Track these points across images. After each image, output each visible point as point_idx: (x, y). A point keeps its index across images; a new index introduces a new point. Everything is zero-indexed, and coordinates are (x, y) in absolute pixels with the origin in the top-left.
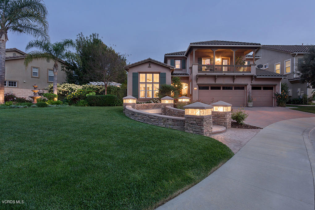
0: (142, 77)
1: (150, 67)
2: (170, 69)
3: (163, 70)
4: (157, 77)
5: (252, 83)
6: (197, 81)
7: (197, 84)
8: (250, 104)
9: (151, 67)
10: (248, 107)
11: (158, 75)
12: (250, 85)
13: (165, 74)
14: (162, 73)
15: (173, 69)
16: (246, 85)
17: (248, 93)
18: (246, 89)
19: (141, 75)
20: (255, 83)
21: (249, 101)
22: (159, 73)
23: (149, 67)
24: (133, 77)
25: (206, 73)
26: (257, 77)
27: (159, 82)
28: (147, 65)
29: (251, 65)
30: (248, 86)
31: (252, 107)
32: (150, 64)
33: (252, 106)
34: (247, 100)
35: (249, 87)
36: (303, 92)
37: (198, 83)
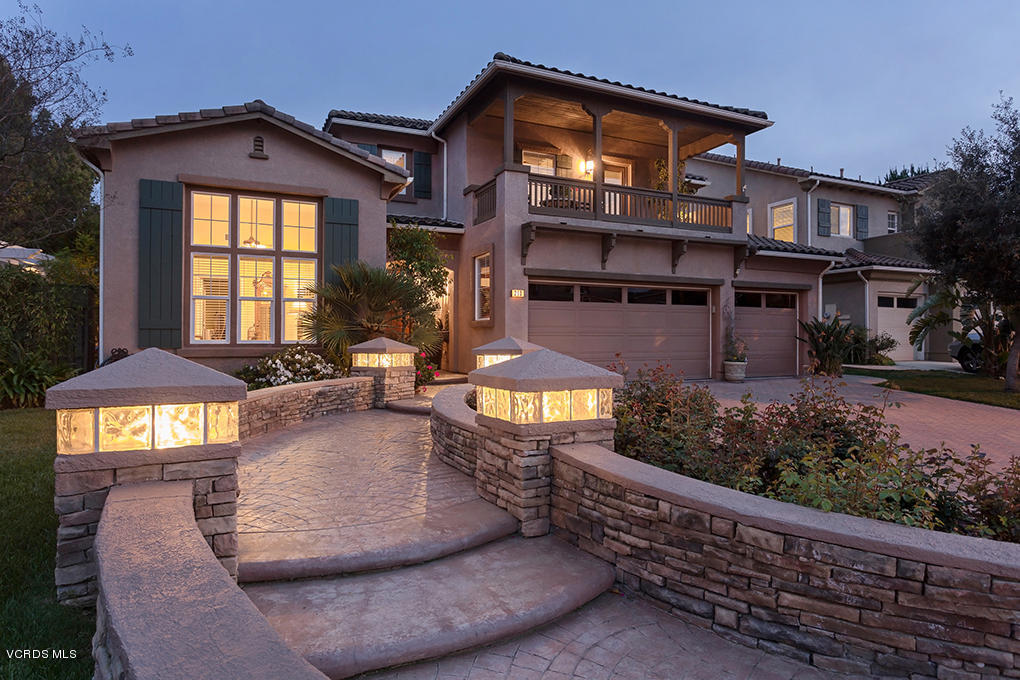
0: (208, 217)
1: (258, 156)
2: (386, 179)
3: (340, 185)
4: (302, 224)
5: (735, 275)
6: (524, 256)
7: (526, 272)
8: (738, 369)
9: (266, 158)
10: (725, 380)
11: (310, 209)
12: (730, 285)
13: (353, 205)
14: (333, 199)
15: (399, 180)
16: (715, 286)
17: (725, 319)
18: (716, 303)
19: (199, 199)
20: (748, 276)
21: (731, 355)
22: (318, 199)
23: (251, 157)
24: (142, 207)
25: (563, 220)
26: (761, 253)
27: (312, 248)
28: (244, 144)
29: (731, 202)
30: (722, 289)
31: (742, 382)
32: (259, 143)
33: (742, 375)
34: (721, 349)
35: (727, 295)
36: (848, 317)
37: (529, 265)
